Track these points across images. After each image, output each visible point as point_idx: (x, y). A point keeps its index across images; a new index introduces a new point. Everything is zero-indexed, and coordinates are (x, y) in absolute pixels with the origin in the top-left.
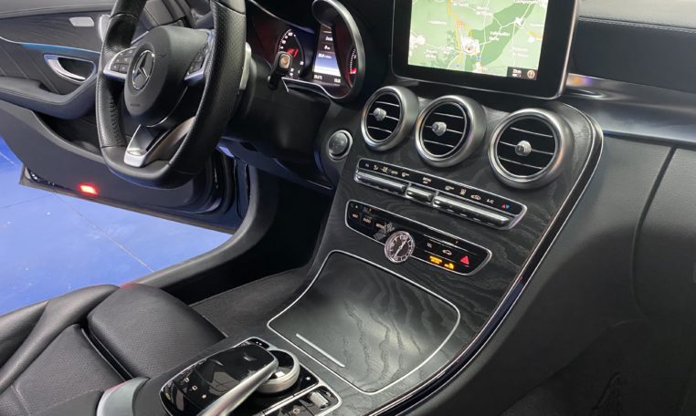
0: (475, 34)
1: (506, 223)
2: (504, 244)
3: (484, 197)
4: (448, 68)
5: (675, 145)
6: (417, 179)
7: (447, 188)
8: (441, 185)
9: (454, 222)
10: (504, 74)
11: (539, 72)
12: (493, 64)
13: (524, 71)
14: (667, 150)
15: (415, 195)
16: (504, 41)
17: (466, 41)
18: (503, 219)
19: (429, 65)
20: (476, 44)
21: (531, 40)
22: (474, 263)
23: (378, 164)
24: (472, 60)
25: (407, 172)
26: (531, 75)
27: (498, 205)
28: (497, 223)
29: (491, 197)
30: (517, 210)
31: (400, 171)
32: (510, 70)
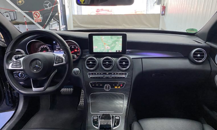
0: (108, 45)
1: (125, 77)
2: (127, 80)
3: (120, 74)
4: (103, 52)
5: (142, 58)
6: (105, 74)
7: (112, 74)
8: (111, 73)
9: (117, 79)
10: (115, 52)
11: (122, 51)
12: (113, 50)
13: (119, 51)
14: (141, 59)
15: (106, 77)
16: (115, 46)
17: (107, 47)
18: (125, 76)
19: (99, 52)
20: (109, 47)
21: (120, 45)
22: (123, 85)
23: (94, 73)
24: (109, 50)
25: (102, 73)
26: (121, 51)
27: (123, 74)
28: (124, 77)
29: (121, 73)
30: (126, 74)
31: (101, 73)
32: (116, 51)
